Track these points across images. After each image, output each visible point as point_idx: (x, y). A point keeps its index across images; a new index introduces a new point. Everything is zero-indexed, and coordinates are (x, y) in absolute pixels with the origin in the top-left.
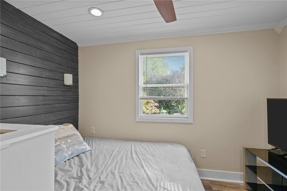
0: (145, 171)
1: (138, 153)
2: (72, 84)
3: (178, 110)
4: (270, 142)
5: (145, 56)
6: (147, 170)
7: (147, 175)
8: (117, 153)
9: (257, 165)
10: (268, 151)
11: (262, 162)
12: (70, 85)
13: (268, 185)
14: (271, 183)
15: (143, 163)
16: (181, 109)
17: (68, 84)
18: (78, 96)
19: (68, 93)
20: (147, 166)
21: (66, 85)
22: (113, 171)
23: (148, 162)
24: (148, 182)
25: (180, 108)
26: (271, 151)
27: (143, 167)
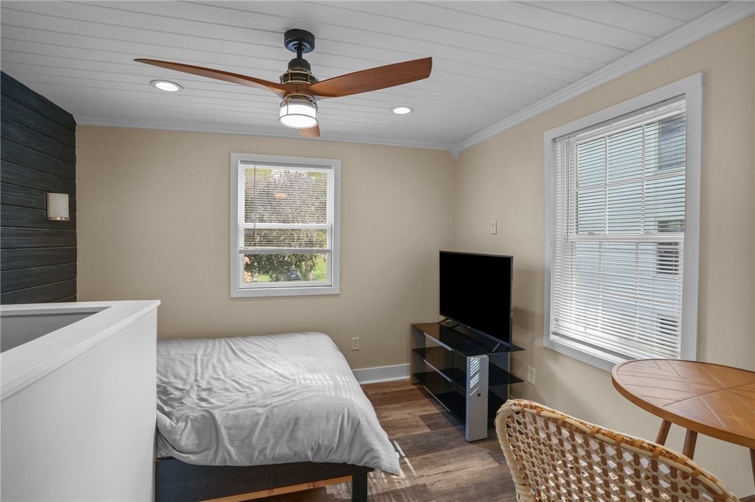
0: (270, 369)
1: (247, 352)
2: (68, 217)
3: (299, 273)
4: (442, 312)
5: (252, 167)
6: (272, 367)
7: (276, 372)
8: (205, 358)
9: (426, 347)
10: (439, 323)
11: (433, 341)
12: (63, 219)
13: (440, 370)
14: (443, 368)
15: (262, 361)
16: (306, 270)
17: (59, 219)
18: (76, 245)
19: (57, 239)
20: (270, 364)
21: (54, 219)
22: (215, 376)
23: (270, 360)
24: (281, 378)
25: (304, 268)
26: (442, 324)
27: (264, 366)
